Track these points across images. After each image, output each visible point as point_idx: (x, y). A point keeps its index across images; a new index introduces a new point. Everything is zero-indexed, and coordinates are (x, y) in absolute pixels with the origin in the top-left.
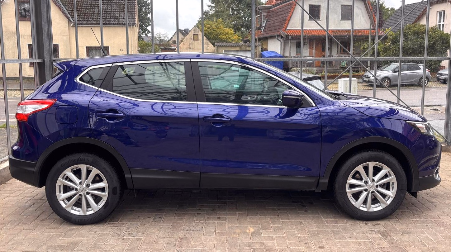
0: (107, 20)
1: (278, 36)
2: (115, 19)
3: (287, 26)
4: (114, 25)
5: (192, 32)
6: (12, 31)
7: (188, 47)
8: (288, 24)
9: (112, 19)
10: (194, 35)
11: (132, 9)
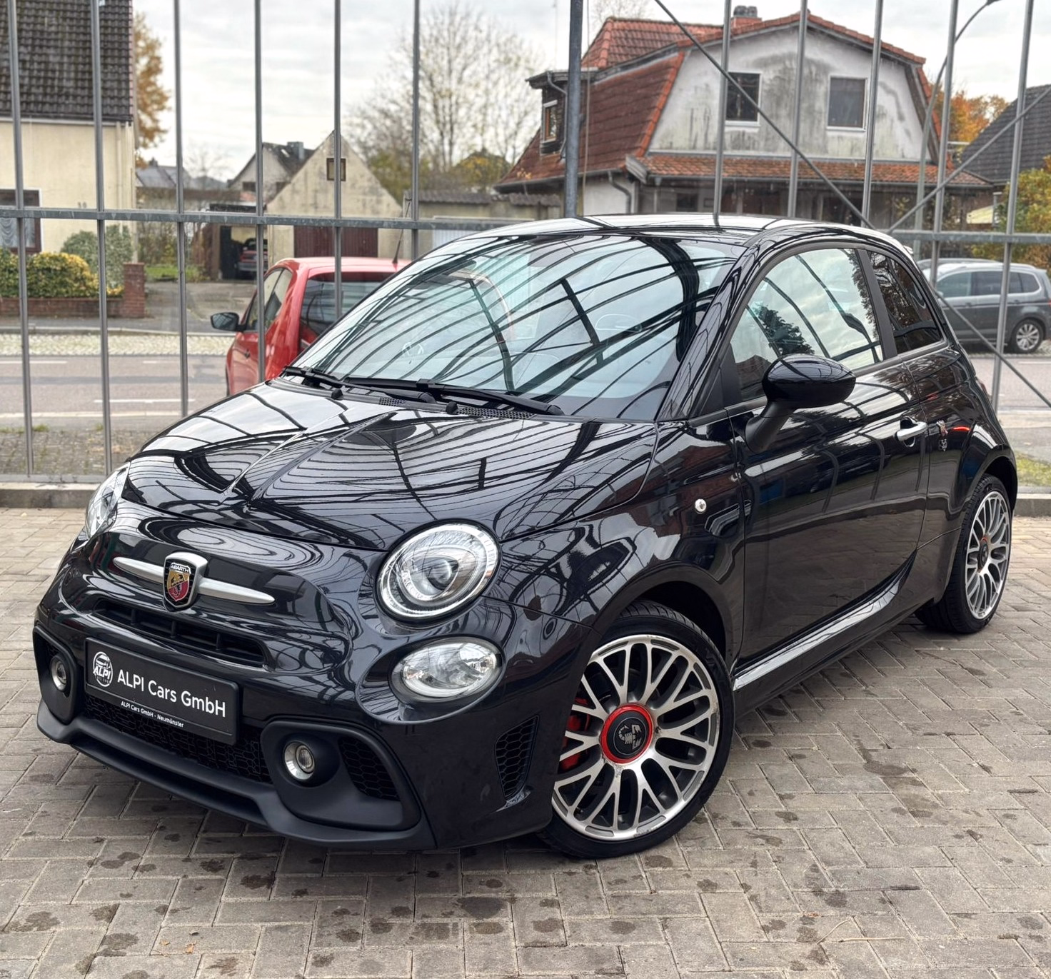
0: (32, 98)
1: (617, 175)
2: (60, 96)
3: (650, 143)
4: (56, 117)
5: (326, 153)
7: (310, 201)
8: (651, 137)
9: (52, 96)
10: (329, 161)
11: (120, 66)
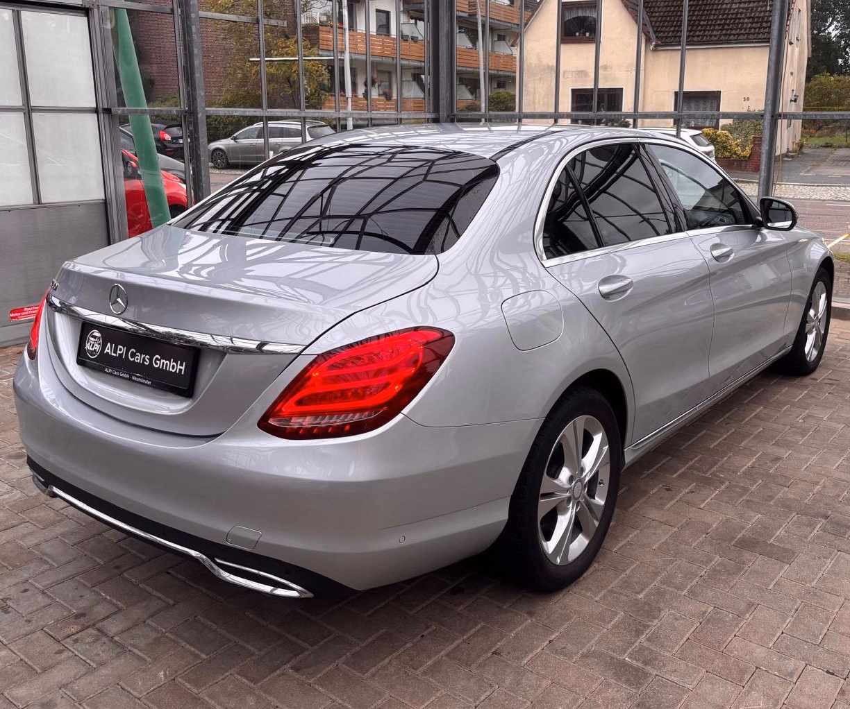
2: (741, 29)
6: (548, 65)
